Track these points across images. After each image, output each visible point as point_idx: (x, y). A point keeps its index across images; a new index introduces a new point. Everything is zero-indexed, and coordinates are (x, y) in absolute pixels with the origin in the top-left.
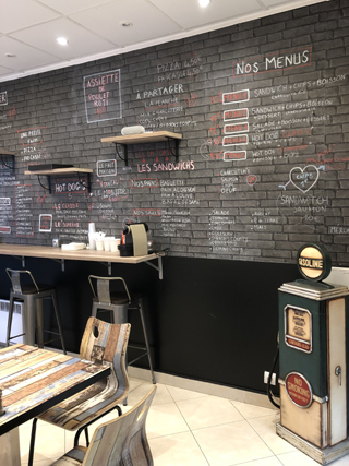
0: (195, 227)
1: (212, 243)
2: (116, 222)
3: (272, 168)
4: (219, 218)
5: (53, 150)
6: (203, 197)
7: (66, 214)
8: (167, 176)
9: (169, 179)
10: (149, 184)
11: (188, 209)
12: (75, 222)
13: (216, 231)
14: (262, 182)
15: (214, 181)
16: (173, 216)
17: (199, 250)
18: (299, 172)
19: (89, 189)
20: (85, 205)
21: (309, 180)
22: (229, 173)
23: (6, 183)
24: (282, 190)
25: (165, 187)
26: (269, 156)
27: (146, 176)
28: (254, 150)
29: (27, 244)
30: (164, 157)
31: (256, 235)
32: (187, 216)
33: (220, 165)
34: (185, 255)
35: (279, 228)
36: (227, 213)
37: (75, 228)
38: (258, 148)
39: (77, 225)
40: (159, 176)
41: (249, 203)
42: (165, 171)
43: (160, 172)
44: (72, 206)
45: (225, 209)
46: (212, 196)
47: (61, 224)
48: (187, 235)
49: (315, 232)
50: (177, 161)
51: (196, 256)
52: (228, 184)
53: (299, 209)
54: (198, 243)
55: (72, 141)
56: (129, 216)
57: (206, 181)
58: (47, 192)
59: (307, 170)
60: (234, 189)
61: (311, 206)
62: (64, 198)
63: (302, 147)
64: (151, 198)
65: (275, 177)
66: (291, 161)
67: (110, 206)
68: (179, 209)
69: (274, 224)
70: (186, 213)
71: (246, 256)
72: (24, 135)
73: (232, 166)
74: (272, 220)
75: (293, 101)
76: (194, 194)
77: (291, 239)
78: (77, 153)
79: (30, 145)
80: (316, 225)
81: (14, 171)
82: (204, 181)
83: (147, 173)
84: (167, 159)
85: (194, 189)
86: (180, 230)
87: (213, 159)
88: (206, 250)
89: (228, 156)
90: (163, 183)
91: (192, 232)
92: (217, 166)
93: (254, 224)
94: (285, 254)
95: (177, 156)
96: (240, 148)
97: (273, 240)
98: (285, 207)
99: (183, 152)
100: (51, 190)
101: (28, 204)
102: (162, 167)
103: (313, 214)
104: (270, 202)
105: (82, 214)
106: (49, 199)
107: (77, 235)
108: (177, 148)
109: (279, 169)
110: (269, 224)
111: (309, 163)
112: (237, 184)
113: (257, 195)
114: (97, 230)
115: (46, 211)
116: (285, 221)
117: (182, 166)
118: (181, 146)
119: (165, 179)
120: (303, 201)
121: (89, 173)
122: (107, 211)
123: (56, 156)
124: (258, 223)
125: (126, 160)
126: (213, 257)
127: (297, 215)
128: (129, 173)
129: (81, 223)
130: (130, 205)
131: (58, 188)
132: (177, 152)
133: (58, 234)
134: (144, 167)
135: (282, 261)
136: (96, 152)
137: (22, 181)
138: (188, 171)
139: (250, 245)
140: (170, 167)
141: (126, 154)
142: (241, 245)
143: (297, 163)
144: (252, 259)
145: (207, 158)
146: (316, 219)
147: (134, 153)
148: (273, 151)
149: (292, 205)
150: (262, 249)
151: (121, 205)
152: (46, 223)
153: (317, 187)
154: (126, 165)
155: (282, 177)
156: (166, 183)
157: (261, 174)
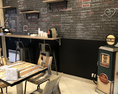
0: (71, 29)
1: (77, 34)
2: (46, 28)
3: (98, 9)
4: (80, 26)
5: (27, 6)
6: (75, 20)
7: (32, 26)
8: (63, 13)
9: (64, 14)
10: (57, 15)
11: (69, 23)
12: (34, 28)
13: (78, 30)
14: (95, 14)
15: (79, 14)
16: (64, 26)
17: (73, 36)
18: (108, 10)
19: (38, 18)
20: (37, 22)
21: (111, 13)
22: (84, 11)
23: (14, 16)
24: (101, 17)
25: (62, 16)
26: (98, 5)
27: (56, 13)
28: (93, 3)
29: (20, 34)
30: (62, 7)
31: (92, 32)
32: (69, 26)
33: (81, 9)
34: (68, 38)
35: (100, 29)
36: (83, 24)
37: (34, 30)
38: (94, 3)
39: (35, 29)
40: (61, 13)
41: (90, 21)
42: (62, 11)
43: (61, 11)
44: (33, 23)
45: (82, 23)
46: (78, 19)
47: (30, 28)
48: (69, 32)
49: (112, 31)
50: (66, 8)
51: (72, 38)
52: (83, 15)
53: (107, 23)
54: (72, 34)
55: (33, 3)
56: (50, 26)
57: (76, 14)
58: (26, 19)
59: (111, 10)
60: (85, 17)
61: (112, 22)
62: (31, 21)
63: (110, 2)
64: (58, 20)
65: (99, 12)
66: (106, 7)
68: (67, 23)
69: (98, 28)
70: (69, 25)
71: (88, 38)
72: (19, 1)
73: (85, 9)
74: (98, 27)
76: (72, 18)
77: (104, 33)
78: (35, 7)
79: (21, 4)
80: (113, 28)
81: (16, 12)
82: (75, 14)
83: (56, 12)
84: (63, 7)
85: (72, 17)
86: (66, 30)
87: (78, 7)
88: (75, 36)
89: (84, 6)
90: (62, 15)
91: (70, 31)
92: (80, 9)
93: (91, 28)
94: (101, 38)
95: (66, 6)
96: (88, 3)
97: (97, 33)
98: (102, 22)
99: (68, 5)
100: (27, 18)
101: (20, 22)
102: (61, 10)
103: (112, 24)
104: (97, 21)
105: (36, 26)
106: (27, 21)
107: (35, 32)
108: (67, 4)
109: (101, 10)
110: (96, 28)
111: (112, 7)
112: (86, 15)
113: (93, 18)
114: (41, 30)
115: (26, 24)
116: (102, 27)
117: (68, 9)
118: (68, 3)
119: (62, 14)
120: (109, 20)
121: (38, 13)
122: (44, 24)
123: (29, 7)
124: (93, 28)
125: (50, 8)
126: (77, 38)
127: (107, 25)
128: (51, 12)
129: (36, 28)
130: (51, 23)
131: (29, 18)
132: (67, 5)
133: (29, 31)
134: (56, 10)
135: (100, 40)
136: (41, 6)
137: (18, 16)
138: (70, 11)
139: (90, 35)
140: (64, 10)
141: (50, 6)
142: (87, 35)
143: (108, 8)
144: (90, 39)
145: (76, 7)
146: (113, 26)
147: (52, 6)
148: (99, 4)
149: (105, 22)
150: (93, 36)
151: (48, 23)
152: (26, 28)
153: (114, 15)
154: (50, 10)
155: (102, 12)
157: (95, 12)
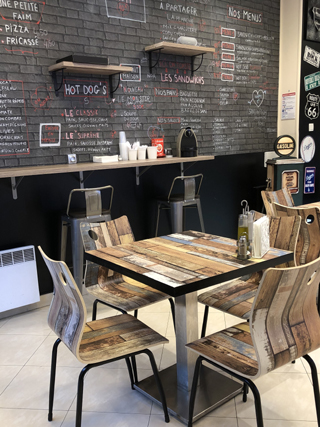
0: (204, 132)
1: (214, 144)
2: (141, 130)
4: (218, 124)
6: (209, 107)
7: (82, 123)
8: (185, 87)
9: (186, 90)
10: (171, 93)
11: (199, 117)
12: (95, 132)
13: (217, 135)
14: (240, 98)
15: (216, 95)
16: (190, 123)
17: (206, 150)
20: (107, 112)
21: (260, 99)
22: (224, 90)
24: (249, 105)
25: (184, 97)
26: (244, 81)
27: (168, 86)
30: (183, 70)
31: (237, 136)
32: (199, 123)
35: (248, 130)
36: (224, 120)
37: (95, 139)
38: (239, 75)
40: (179, 88)
41: (234, 114)
42: (184, 83)
43: (180, 83)
44: (89, 112)
45: (222, 117)
46: (214, 107)
47: (75, 135)
48: (199, 138)
50: (192, 75)
52: (224, 99)
53: (256, 118)
56: (153, 124)
57: (211, 95)
59: (259, 93)
60: (227, 103)
61: (260, 115)
62: (78, 103)
63: (258, 78)
64: (172, 107)
65: (246, 96)
66: (253, 86)
67: (135, 114)
70: (198, 121)
73: (226, 85)
74: (245, 125)
75: (255, 46)
80: (262, 127)
82: (209, 93)
83: (168, 82)
84: (185, 73)
85: (204, 101)
87: (215, 77)
90: (182, 94)
92: (218, 83)
93: (237, 128)
95: (192, 71)
96: (230, 72)
97: (245, 139)
98: (250, 116)
102: (181, 78)
104: (244, 113)
105: (104, 123)
106: (55, 103)
107: (98, 147)
108: (192, 63)
109: (248, 91)
110: (243, 128)
111: (260, 88)
112: (228, 98)
113: (238, 108)
115: (50, 118)
116: (250, 126)
120: (258, 113)
122: (132, 118)
124: (239, 127)
125: (151, 68)
126: (215, 155)
127: (256, 121)
128: (153, 81)
129: (102, 133)
130: (154, 113)
131: (69, 90)
132: (192, 67)
133: (71, 148)
134: (167, 78)
136: (119, 53)
138: (199, 85)
139: (235, 143)
140: (187, 80)
141: (150, 60)
142: (230, 144)
143: (256, 88)
145: (212, 76)
146: (262, 124)
148: (246, 78)
149: (253, 115)
150: (240, 145)
151: (145, 113)
153: (263, 104)
154: (151, 72)
155: (249, 96)
156: (184, 94)
157: (241, 93)
